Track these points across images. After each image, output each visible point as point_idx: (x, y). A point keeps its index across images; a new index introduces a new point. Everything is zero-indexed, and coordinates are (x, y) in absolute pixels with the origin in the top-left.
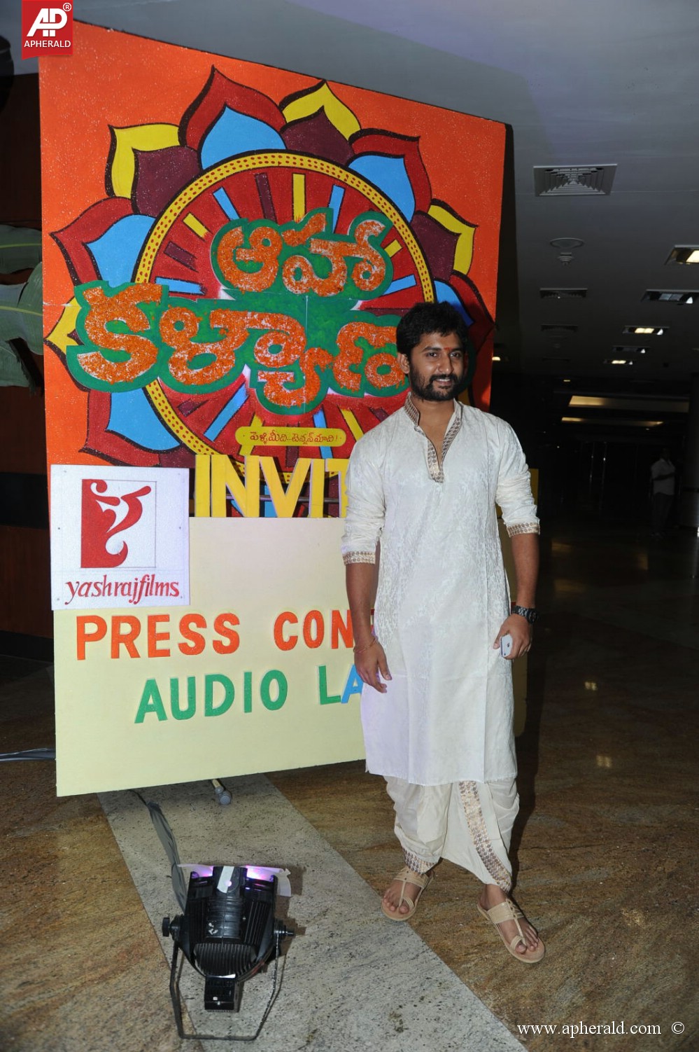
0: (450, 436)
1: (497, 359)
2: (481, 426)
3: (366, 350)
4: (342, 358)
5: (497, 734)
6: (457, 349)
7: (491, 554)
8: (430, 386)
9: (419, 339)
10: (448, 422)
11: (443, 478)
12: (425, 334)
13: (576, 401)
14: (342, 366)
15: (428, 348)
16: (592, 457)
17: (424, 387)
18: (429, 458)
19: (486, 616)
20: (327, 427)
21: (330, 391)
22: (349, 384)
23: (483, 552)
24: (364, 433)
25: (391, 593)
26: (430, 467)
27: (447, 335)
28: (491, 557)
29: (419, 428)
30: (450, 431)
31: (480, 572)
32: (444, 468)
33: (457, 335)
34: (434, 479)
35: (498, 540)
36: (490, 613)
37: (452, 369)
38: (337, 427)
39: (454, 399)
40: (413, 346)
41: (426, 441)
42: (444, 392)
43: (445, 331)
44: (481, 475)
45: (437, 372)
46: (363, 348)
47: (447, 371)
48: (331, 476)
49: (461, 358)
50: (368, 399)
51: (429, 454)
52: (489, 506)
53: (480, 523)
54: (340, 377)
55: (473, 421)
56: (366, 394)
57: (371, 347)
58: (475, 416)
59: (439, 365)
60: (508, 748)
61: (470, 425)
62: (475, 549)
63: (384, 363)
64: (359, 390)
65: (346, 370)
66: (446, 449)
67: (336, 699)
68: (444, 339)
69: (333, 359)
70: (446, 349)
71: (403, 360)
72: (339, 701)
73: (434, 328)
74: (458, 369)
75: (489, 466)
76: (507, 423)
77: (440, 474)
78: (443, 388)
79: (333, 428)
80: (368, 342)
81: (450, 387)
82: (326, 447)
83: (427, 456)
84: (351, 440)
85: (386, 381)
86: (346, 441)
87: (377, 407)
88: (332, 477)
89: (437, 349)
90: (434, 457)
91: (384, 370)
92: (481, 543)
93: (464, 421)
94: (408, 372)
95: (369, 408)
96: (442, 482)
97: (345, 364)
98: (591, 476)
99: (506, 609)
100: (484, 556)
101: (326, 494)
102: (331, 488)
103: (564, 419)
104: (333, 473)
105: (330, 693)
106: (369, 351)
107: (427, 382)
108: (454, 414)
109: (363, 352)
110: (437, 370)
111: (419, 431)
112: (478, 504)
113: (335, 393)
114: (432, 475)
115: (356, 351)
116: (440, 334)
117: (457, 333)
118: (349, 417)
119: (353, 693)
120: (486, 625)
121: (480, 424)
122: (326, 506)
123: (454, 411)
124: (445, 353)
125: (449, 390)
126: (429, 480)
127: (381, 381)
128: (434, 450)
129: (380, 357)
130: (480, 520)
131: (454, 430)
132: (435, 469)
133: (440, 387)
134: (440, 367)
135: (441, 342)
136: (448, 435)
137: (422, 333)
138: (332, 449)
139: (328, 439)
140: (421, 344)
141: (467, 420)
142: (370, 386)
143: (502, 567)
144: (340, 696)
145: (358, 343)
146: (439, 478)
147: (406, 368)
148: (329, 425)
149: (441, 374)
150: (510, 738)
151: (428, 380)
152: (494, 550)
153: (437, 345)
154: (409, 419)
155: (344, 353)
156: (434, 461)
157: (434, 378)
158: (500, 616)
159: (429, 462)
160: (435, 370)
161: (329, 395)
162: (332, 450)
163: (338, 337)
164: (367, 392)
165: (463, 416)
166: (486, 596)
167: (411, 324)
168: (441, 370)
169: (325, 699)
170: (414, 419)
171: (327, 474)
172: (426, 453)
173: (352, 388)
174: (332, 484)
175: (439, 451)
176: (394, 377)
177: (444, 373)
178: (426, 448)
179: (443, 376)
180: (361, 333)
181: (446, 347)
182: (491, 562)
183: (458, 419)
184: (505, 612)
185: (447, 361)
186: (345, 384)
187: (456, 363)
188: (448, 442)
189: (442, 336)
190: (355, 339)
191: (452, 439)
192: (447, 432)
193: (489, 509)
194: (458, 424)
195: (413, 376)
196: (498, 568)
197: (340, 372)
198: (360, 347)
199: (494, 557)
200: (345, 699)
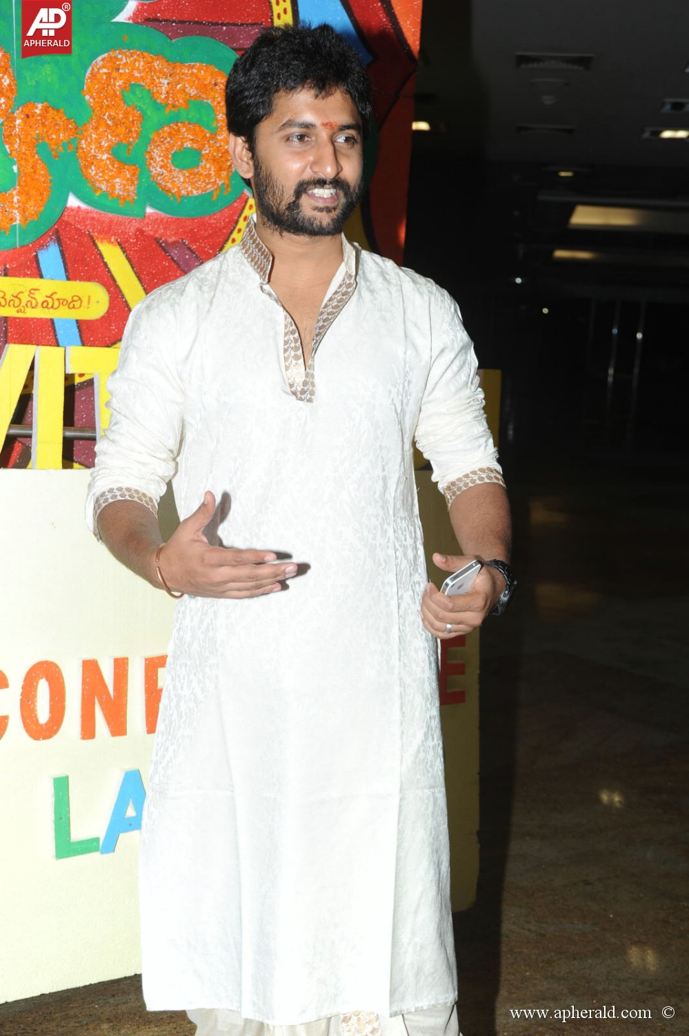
0: (329, 309)
1: (422, 126)
2: (394, 295)
3: (149, 113)
4: (96, 128)
5: (416, 911)
6: (348, 127)
7: (405, 547)
8: (294, 206)
9: (270, 104)
10: (328, 282)
11: (312, 393)
12: (282, 93)
13: (585, 217)
14: (98, 146)
15: (290, 124)
16: (615, 331)
17: (283, 206)
18: (285, 350)
19: (396, 671)
20: (68, 279)
21: (73, 202)
22: (113, 186)
23: (391, 545)
24: (147, 291)
25: (201, 621)
26: (287, 368)
27: (328, 94)
28: (405, 555)
29: (267, 287)
30: (331, 300)
31: (383, 583)
32: (316, 373)
33: (348, 96)
34: (294, 393)
35: (418, 522)
36: (405, 666)
37: (339, 169)
38: (89, 279)
39: (343, 235)
40: (257, 120)
41: (280, 314)
42: (325, 219)
43: (322, 85)
44: (390, 392)
45: (308, 175)
46: (141, 109)
47: (329, 171)
48: (78, 380)
49: (358, 147)
50: (157, 221)
51: (286, 343)
52: (403, 455)
53: (385, 487)
54: (92, 171)
55: (378, 283)
56: (149, 210)
57: (158, 107)
58: (383, 274)
59: (311, 158)
60: (438, 942)
61: (372, 291)
62: (374, 538)
63: (188, 144)
64: (133, 201)
65: (105, 157)
66: (320, 334)
67: (89, 846)
68: (320, 103)
69: (77, 131)
70: (325, 125)
71: (239, 148)
72: (96, 849)
73: (301, 80)
74: (351, 170)
75: (406, 374)
76: (445, 292)
77: (305, 383)
78: (321, 210)
79: (81, 279)
80: (153, 96)
81: (335, 209)
82: (67, 321)
83: (281, 346)
84: (119, 309)
85: (193, 183)
86: (110, 308)
87: (173, 239)
88: (81, 383)
89: (307, 126)
90: (296, 349)
91: (188, 161)
92: (385, 526)
93: (362, 283)
94: (249, 175)
95: (157, 240)
96: (310, 400)
97: (105, 144)
98: (611, 371)
99: (432, 659)
100: (391, 552)
101: (69, 419)
102: (79, 407)
103: (560, 254)
104: (81, 375)
105: (78, 833)
106: (153, 117)
107: (289, 197)
108: (343, 265)
109: (142, 117)
110: (308, 170)
111: (270, 295)
112: (381, 447)
113: (83, 206)
114: (291, 386)
115: (126, 114)
116: (313, 92)
117: (348, 92)
118: (114, 257)
119: (127, 831)
120: (397, 689)
121: (393, 289)
122: (68, 445)
123: (343, 260)
124: (324, 134)
125: (334, 214)
126: (284, 395)
127: (179, 182)
128: (297, 335)
129: (178, 131)
130: (385, 479)
131: (339, 297)
132: (297, 373)
133: (316, 209)
134: (315, 163)
135: (317, 111)
136: (326, 306)
137: (277, 91)
138: (79, 323)
139: (71, 304)
140: (275, 114)
141: (366, 280)
142: (159, 191)
143: (425, 575)
144: (97, 839)
145: (131, 99)
146: (303, 392)
147: (245, 166)
148: (71, 274)
149: (317, 177)
150: (441, 919)
151: (292, 192)
152: (410, 542)
153: (308, 117)
154: (249, 269)
155: (100, 119)
156: (297, 357)
157: (302, 189)
158: (423, 671)
159: (286, 359)
160: (304, 169)
161: (72, 210)
162: (79, 327)
163: (87, 81)
164: (152, 206)
165: (360, 272)
166: (395, 630)
167: (253, 72)
168: (316, 169)
169: (66, 847)
170: (260, 269)
171: (69, 378)
172: (281, 340)
173: (119, 196)
174: (80, 397)
175: (307, 339)
176: (209, 176)
177: (322, 176)
178: (282, 330)
179: (321, 183)
180: (137, 74)
181: (326, 121)
182: (404, 564)
183: (350, 276)
184: (430, 664)
185: (328, 150)
186: (104, 187)
187: (347, 156)
188: (324, 321)
189: (317, 96)
190: (124, 88)
191: (334, 314)
192: (325, 301)
193: (403, 459)
194: (349, 286)
195: (260, 184)
196: (416, 578)
197: (91, 161)
198: (134, 108)
199: (410, 554)
200: (108, 845)
